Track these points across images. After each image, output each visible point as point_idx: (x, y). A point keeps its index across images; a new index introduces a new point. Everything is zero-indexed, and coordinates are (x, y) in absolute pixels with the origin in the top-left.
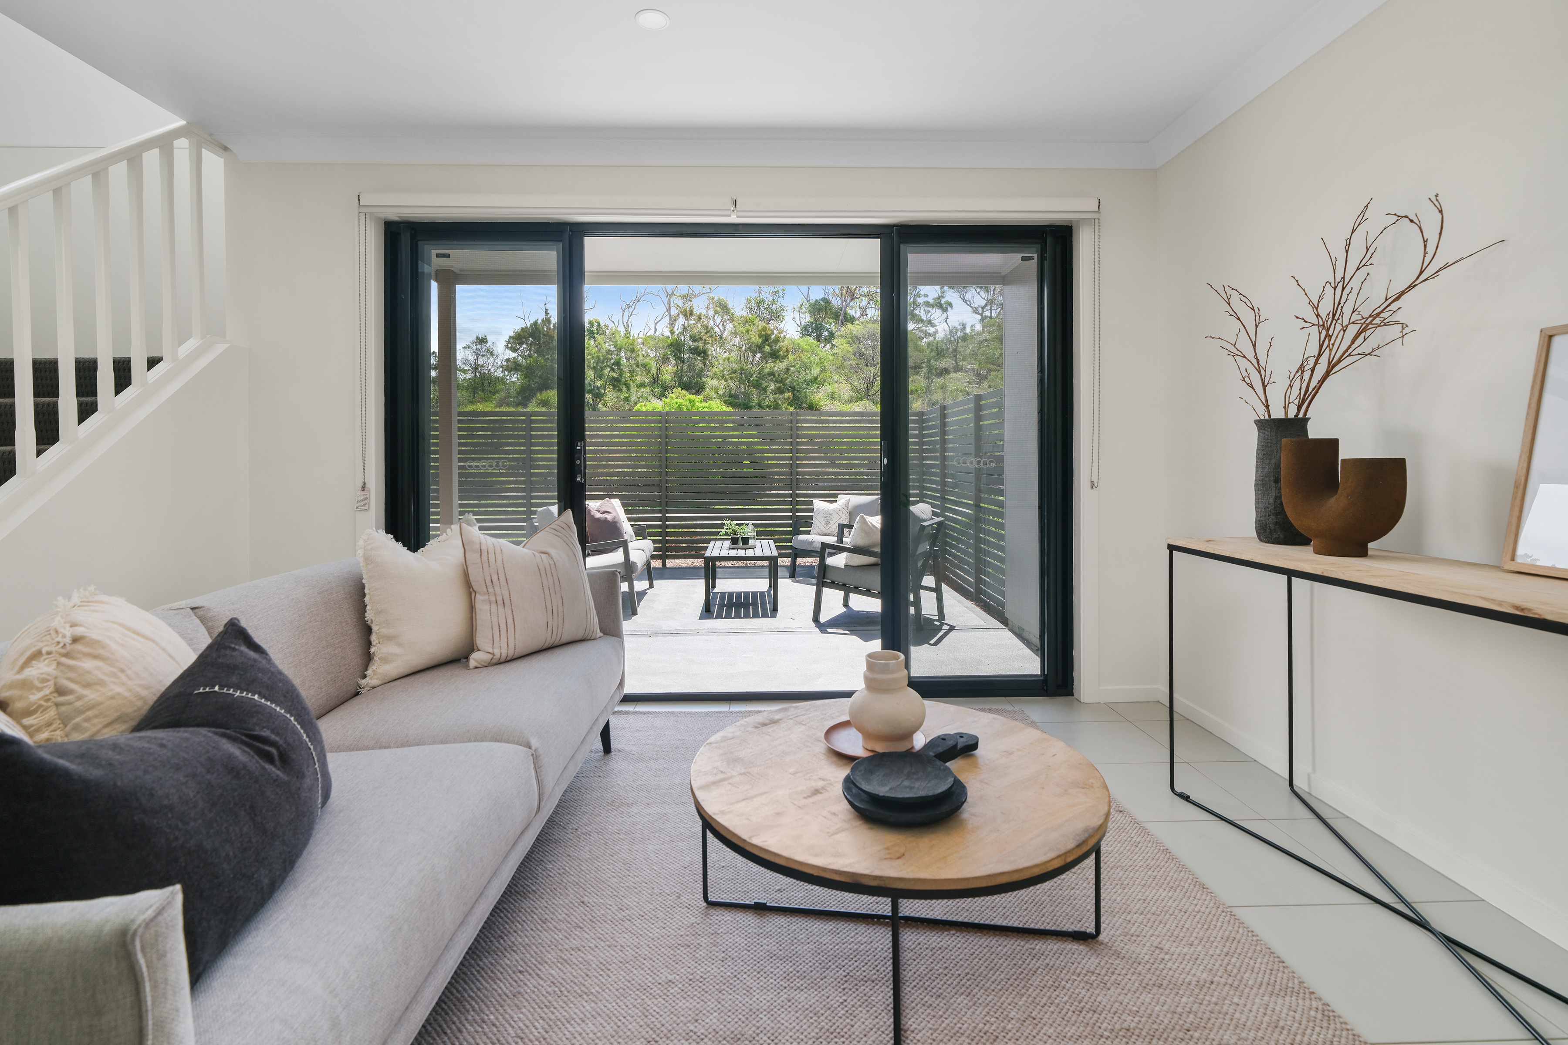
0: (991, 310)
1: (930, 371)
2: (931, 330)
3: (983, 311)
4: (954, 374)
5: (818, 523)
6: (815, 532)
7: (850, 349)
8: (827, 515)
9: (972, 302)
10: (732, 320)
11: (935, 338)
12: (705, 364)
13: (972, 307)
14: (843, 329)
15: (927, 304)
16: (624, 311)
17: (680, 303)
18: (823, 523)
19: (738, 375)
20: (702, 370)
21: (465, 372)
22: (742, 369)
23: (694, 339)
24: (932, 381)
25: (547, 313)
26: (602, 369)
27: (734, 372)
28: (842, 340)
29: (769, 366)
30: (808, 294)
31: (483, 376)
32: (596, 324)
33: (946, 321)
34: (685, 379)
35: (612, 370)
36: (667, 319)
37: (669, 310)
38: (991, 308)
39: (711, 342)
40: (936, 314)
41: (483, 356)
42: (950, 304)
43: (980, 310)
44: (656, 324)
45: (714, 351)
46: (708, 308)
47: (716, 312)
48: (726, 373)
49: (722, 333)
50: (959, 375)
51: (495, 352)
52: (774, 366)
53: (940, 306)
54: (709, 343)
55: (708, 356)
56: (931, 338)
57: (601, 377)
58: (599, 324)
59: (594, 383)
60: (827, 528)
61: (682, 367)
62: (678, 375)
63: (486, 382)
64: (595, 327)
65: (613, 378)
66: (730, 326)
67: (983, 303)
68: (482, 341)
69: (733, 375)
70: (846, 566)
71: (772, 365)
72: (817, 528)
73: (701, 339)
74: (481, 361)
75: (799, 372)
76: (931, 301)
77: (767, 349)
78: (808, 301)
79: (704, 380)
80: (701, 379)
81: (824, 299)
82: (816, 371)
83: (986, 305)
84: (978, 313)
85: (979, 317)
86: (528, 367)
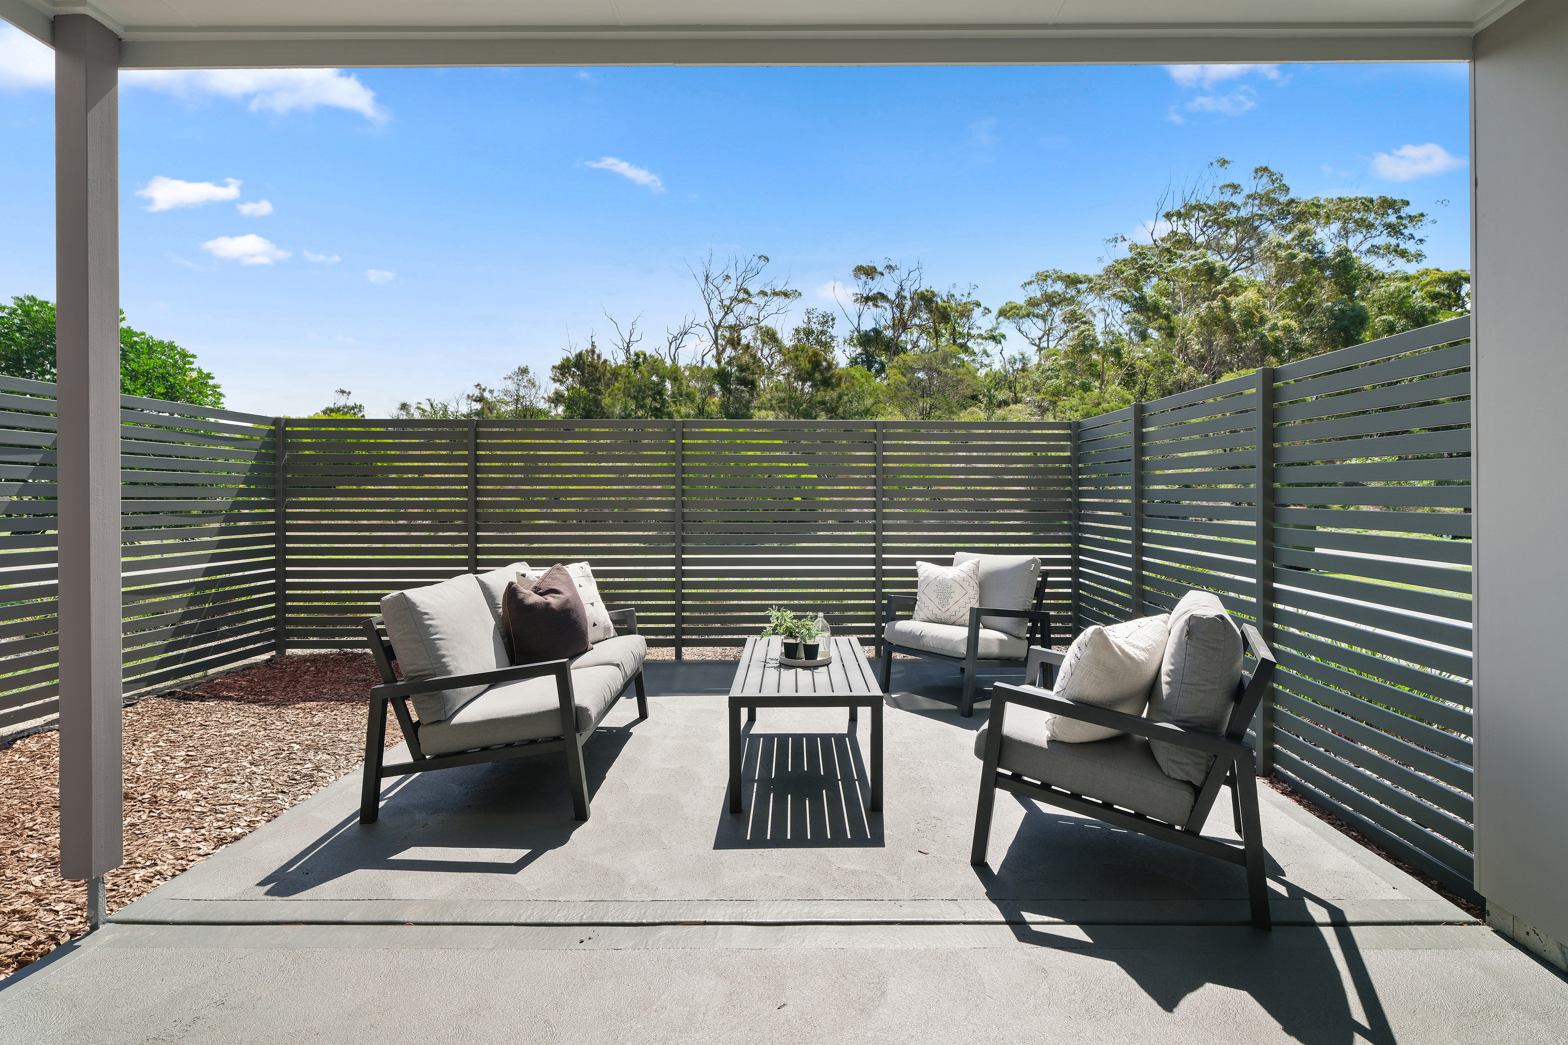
0: (1048, 341)
1: (990, 402)
2: (986, 361)
3: (1040, 343)
4: (1014, 405)
5: (926, 603)
6: (922, 616)
7: (904, 380)
8: (944, 589)
9: (1028, 334)
10: (780, 351)
11: (991, 370)
12: (752, 395)
13: (1028, 338)
14: (896, 359)
15: (980, 336)
16: (671, 344)
17: (727, 334)
18: (936, 601)
19: (787, 404)
20: (749, 402)
21: (507, 404)
22: (791, 397)
23: (741, 369)
24: (993, 413)
25: (593, 346)
26: (644, 398)
27: (782, 401)
28: (895, 370)
29: (820, 395)
30: (859, 325)
31: (526, 409)
32: (642, 356)
33: (1001, 353)
34: (732, 410)
35: (654, 399)
36: (714, 352)
37: (716, 342)
38: (1048, 339)
39: (759, 372)
40: (990, 346)
41: (525, 387)
42: (1004, 336)
43: (1037, 342)
44: (703, 356)
45: (763, 383)
46: (755, 339)
47: (764, 342)
48: (774, 402)
49: (771, 365)
50: (1019, 406)
51: (537, 384)
52: (826, 396)
53: (993, 338)
54: (757, 373)
55: (755, 387)
56: (989, 369)
57: (642, 407)
58: (645, 355)
59: (636, 413)
60: (944, 610)
61: (729, 399)
62: (724, 407)
63: (528, 413)
64: (641, 360)
65: (656, 408)
66: (778, 358)
67: (1040, 334)
68: (524, 371)
69: (782, 404)
70: (1052, 742)
71: (823, 394)
72: (925, 610)
73: (749, 369)
74: (522, 392)
75: (851, 403)
76: (984, 334)
77: (817, 376)
78: (859, 332)
79: (752, 411)
80: (748, 410)
81: (875, 330)
82: (869, 402)
83: (1043, 335)
84: (1035, 345)
85: (1037, 348)
86: (570, 399)
